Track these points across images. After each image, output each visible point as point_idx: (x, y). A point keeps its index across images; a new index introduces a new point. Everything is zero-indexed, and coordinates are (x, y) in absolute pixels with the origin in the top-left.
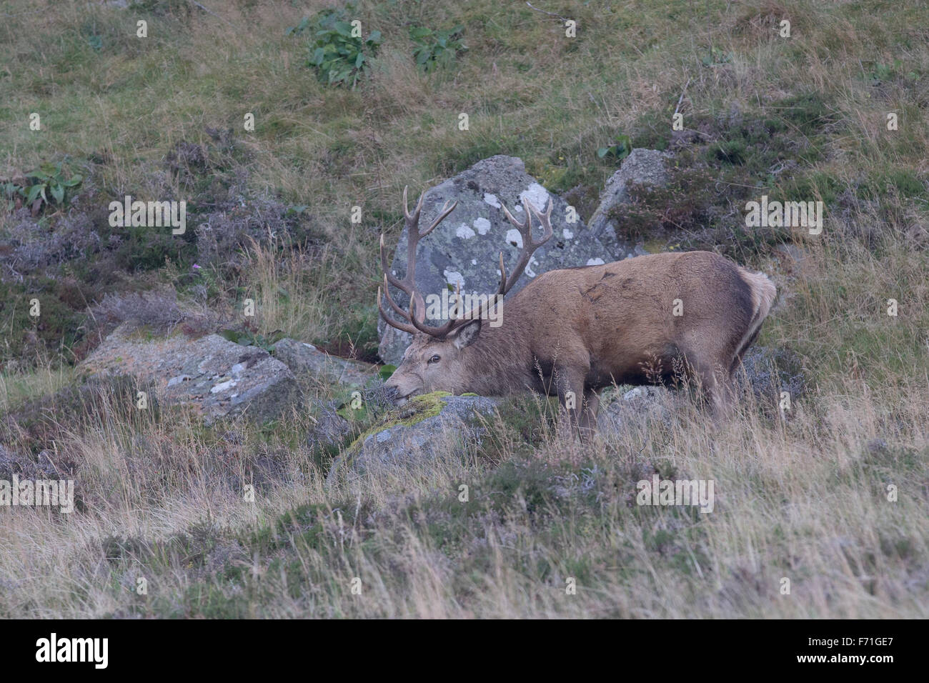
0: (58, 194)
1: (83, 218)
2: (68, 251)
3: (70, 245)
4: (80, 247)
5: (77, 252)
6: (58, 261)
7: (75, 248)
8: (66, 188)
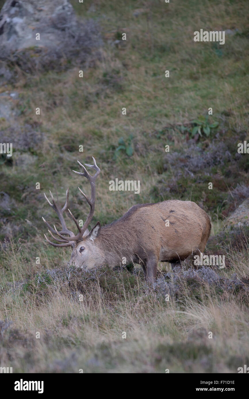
0: (207, 131)
1: (221, 144)
2: (215, 161)
3: (216, 158)
4: (221, 159)
5: (219, 162)
6: (210, 166)
7: (218, 159)
8: (211, 128)
